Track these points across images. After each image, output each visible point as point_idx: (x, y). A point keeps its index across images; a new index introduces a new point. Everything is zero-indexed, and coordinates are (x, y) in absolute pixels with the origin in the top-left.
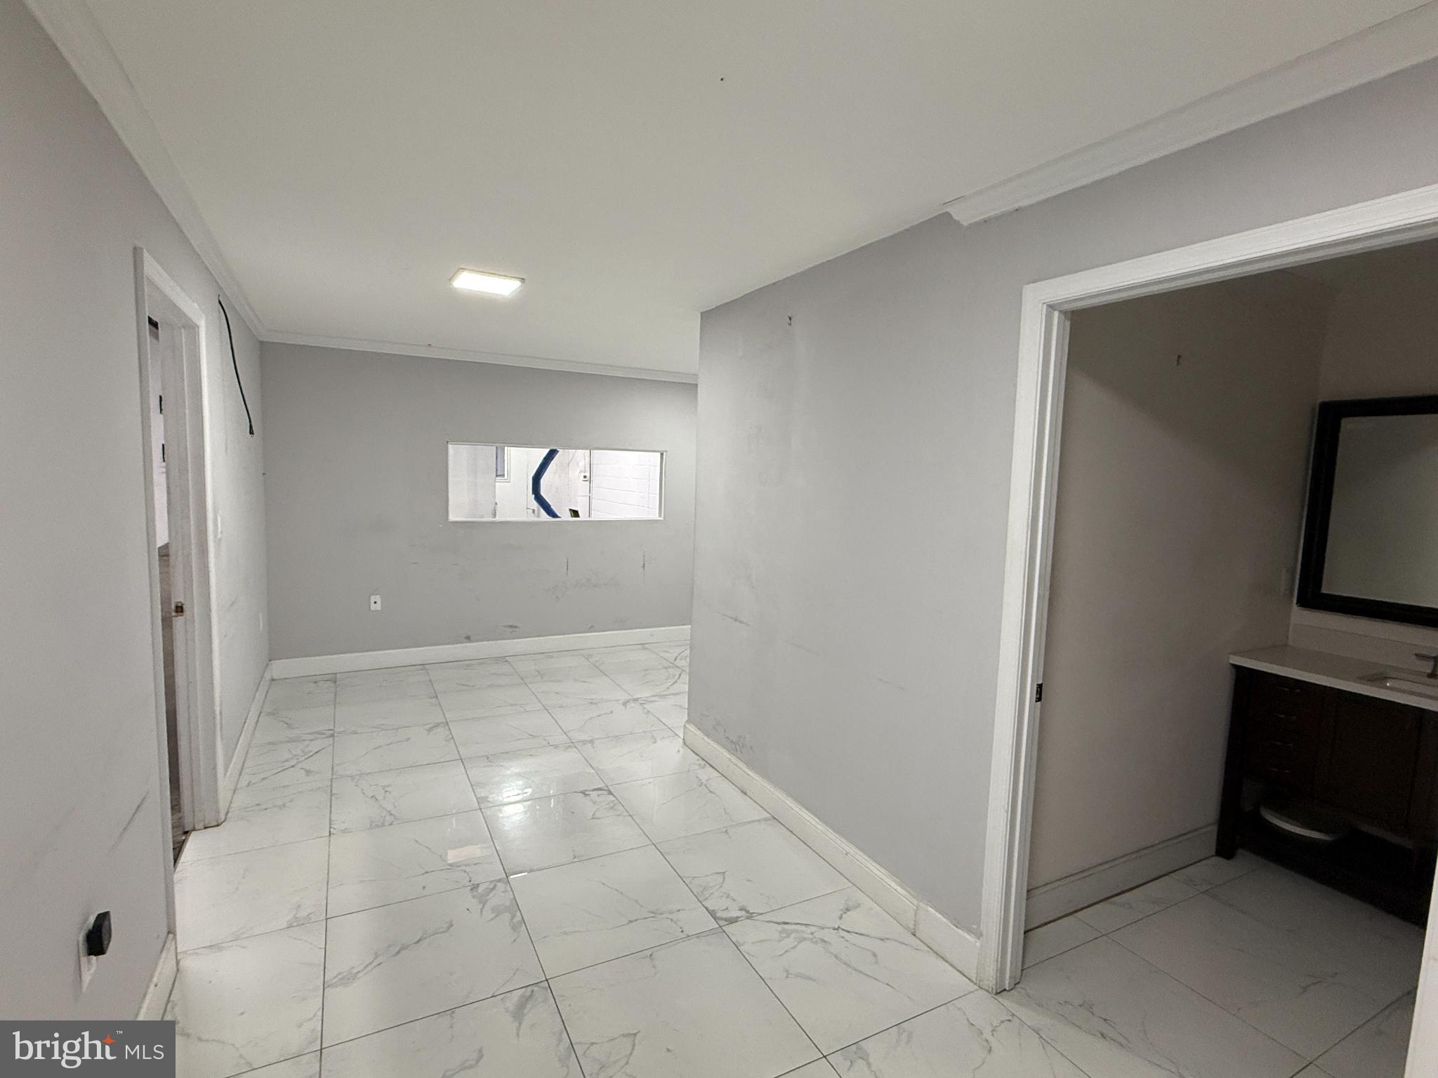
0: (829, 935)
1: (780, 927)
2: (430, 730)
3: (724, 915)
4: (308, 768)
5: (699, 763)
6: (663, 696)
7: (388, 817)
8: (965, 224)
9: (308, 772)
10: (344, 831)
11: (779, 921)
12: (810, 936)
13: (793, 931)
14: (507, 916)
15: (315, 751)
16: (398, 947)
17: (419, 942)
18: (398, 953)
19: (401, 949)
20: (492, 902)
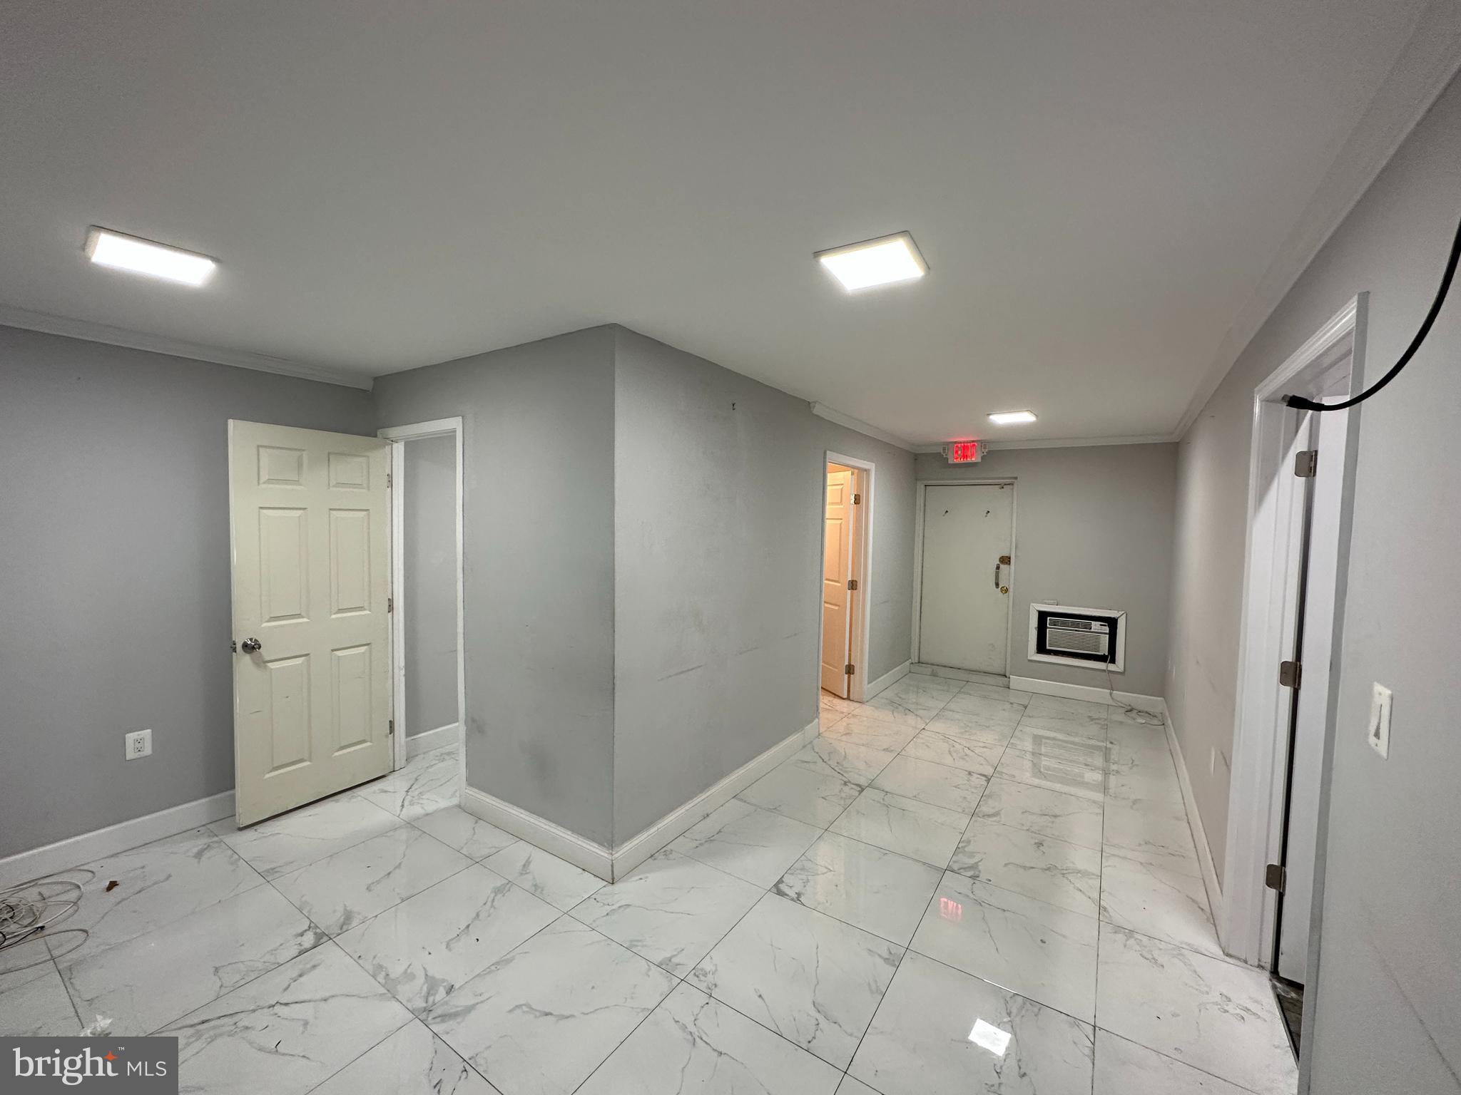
16: (1047, 872)
17: (1033, 868)
18: (1048, 869)
19: (1046, 870)
20: (971, 861)
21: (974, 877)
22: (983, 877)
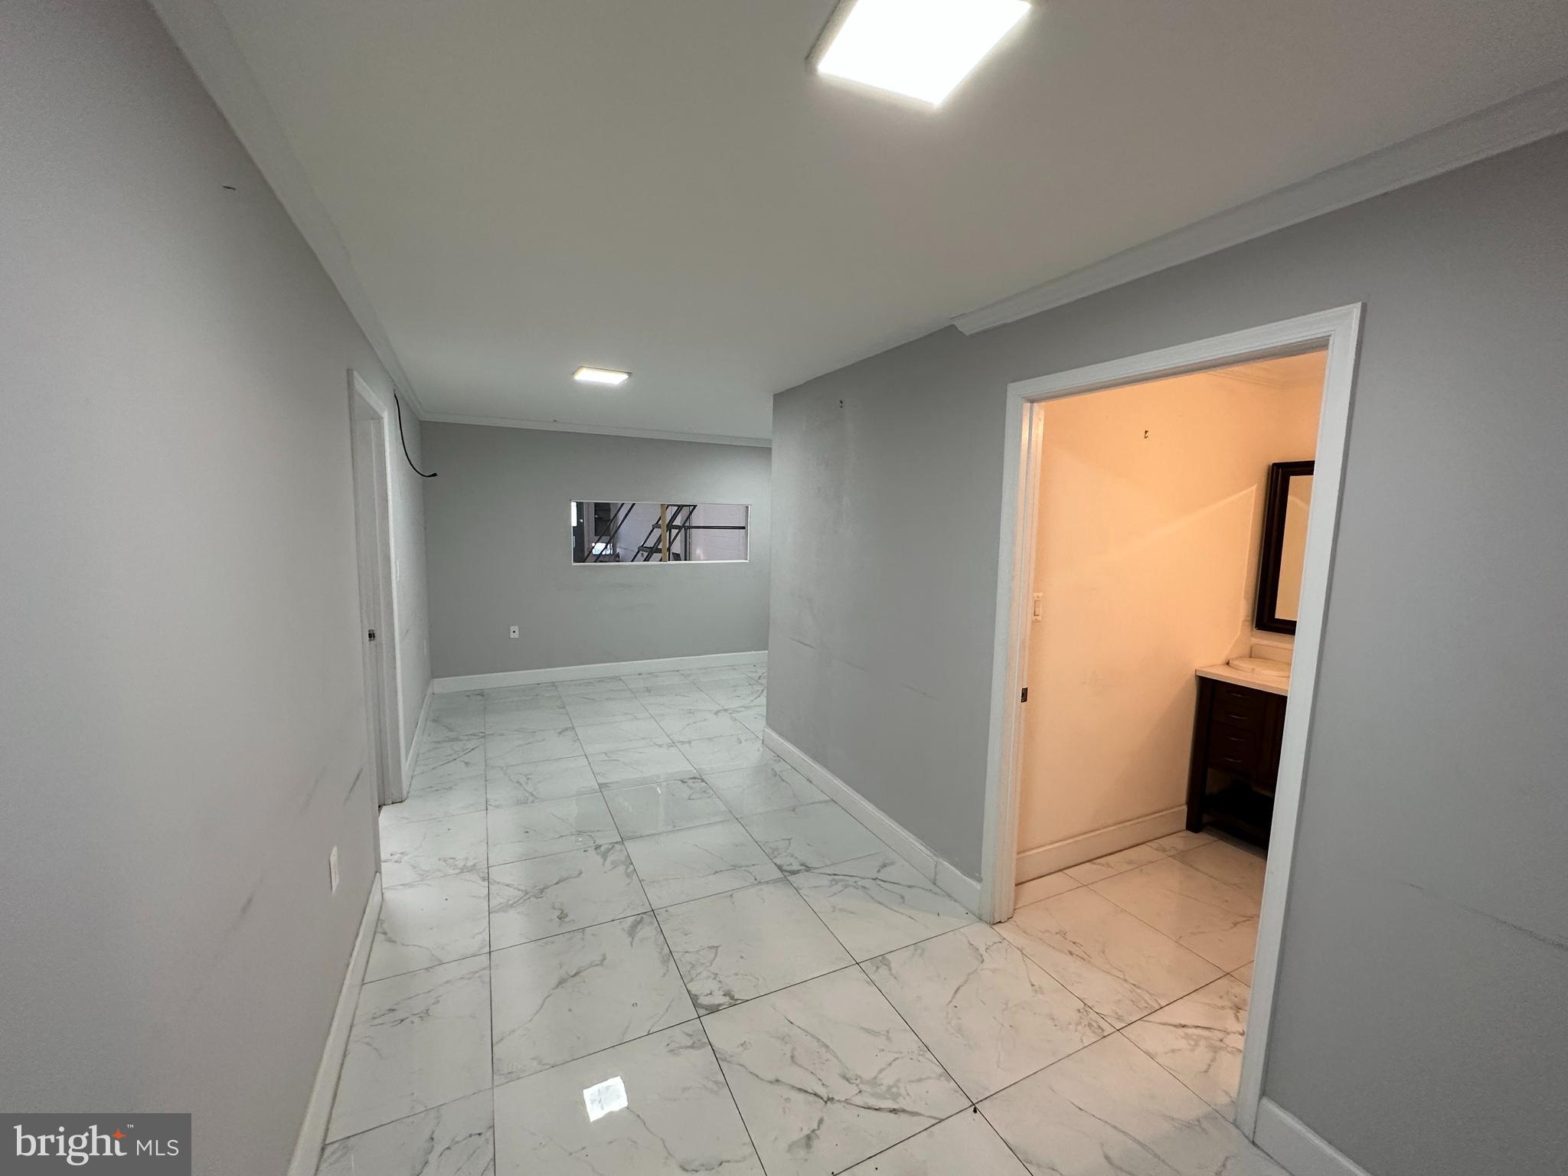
0: (867, 883)
1: (830, 878)
2: (560, 733)
3: (788, 868)
4: (466, 761)
5: (774, 758)
6: (747, 707)
7: (530, 797)
8: (968, 334)
9: (467, 764)
10: (497, 807)
11: (830, 873)
12: (855, 884)
13: (841, 880)
14: (622, 868)
15: (471, 748)
16: (542, 887)
17: (557, 883)
18: (542, 891)
19: (544, 888)
20: (611, 858)
21: (598, 847)
22: (592, 852)
